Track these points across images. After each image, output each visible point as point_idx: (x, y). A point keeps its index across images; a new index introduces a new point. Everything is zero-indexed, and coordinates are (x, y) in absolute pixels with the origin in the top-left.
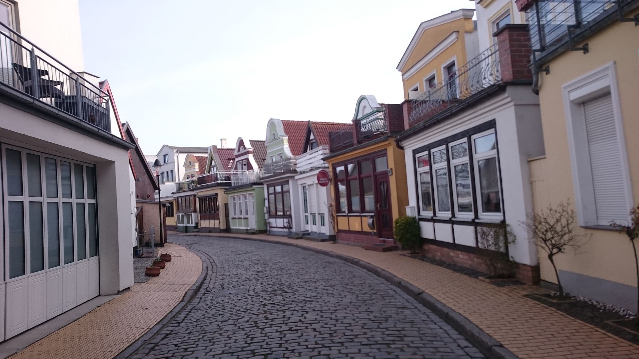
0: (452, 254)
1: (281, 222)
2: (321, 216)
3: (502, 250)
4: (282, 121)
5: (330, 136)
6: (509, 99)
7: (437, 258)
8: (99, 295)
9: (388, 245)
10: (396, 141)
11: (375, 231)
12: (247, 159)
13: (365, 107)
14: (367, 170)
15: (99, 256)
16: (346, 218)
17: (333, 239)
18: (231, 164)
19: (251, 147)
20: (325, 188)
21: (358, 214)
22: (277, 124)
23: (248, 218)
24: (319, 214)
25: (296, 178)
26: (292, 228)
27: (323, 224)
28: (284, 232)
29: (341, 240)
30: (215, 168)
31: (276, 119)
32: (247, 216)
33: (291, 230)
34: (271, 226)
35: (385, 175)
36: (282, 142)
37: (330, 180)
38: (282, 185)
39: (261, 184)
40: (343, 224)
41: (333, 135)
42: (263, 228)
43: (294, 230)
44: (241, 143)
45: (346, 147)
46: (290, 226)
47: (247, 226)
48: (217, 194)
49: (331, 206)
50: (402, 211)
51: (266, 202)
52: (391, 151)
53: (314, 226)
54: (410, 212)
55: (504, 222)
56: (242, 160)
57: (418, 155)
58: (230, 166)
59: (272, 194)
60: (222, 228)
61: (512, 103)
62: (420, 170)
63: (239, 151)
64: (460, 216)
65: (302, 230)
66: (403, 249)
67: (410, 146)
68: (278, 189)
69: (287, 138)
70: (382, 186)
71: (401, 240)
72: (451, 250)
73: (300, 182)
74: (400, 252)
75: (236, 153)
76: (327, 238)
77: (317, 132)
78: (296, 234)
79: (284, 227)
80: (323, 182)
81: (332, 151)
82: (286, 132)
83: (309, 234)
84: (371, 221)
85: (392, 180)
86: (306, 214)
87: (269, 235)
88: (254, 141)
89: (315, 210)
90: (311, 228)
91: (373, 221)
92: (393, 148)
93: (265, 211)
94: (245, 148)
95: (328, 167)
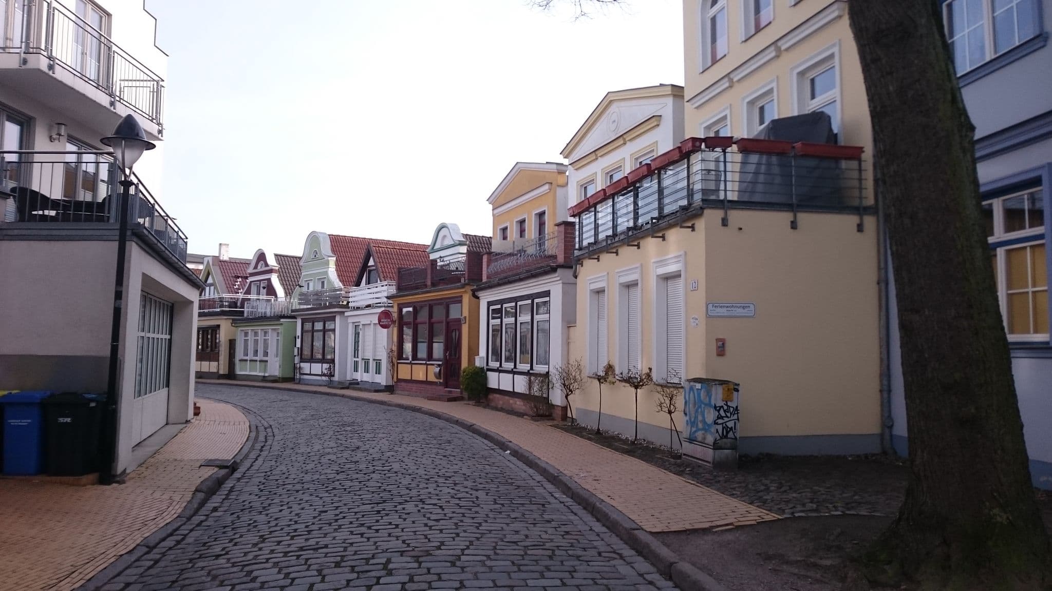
0: (511, 401)
1: (317, 368)
2: (376, 362)
3: (544, 396)
4: (329, 235)
5: (399, 272)
6: (559, 278)
7: (499, 406)
8: (167, 424)
9: (454, 395)
10: (472, 290)
11: (441, 381)
12: (269, 280)
13: (445, 237)
14: (439, 314)
15: (168, 387)
16: (409, 366)
17: (389, 389)
18: (239, 283)
19: (276, 265)
20: (385, 330)
21: (424, 362)
22: (321, 239)
23: (267, 361)
24: (374, 360)
25: (346, 314)
26: (334, 376)
27: (378, 371)
28: (323, 380)
29: (401, 390)
30: (212, 288)
31: (321, 233)
32: (265, 359)
33: (333, 379)
34: (302, 372)
35: (458, 322)
36: (327, 263)
37: (393, 322)
38: (324, 321)
39: (294, 317)
40: (404, 372)
41: (402, 271)
42: (290, 375)
43: (336, 378)
44: (261, 257)
45: (417, 288)
46: (331, 373)
47: (265, 371)
48: (218, 326)
49: (392, 351)
50: (471, 360)
51: (299, 342)
52: (466, 299)
53: (365, 374)
54: (479, 362)
55: (548, 373)
56: (260, 281)
57: (492, 308)
58: (237, 287)
59: (307, 331)
60: (221, 372)
61: (561, 282)
62: (492, 322)
63: (256, 267)
64: (520, 367)
65: (348, 378)
66: (469, 399)
67: (486, 297)
68: (319, 326)
69: (335, 259)
70: (454, 333)
71: (466, 389)
72: (510, 398)
73: (350, 320)
74: (465, 402)
75: (250, 270)
76: (383, 388)
77: (378, 258)
78: (339, 383)
79: (324, 375)
80: (384, 323)
81: (399, 288)
82: (333, 251)
83: (358, 384)
84: (437, 370)
85: (465, 329)
86: (356, 359)
87: (299, 383)
88: (280, 256)
89: (369, 355)
90: (360, 376)
91: (440, 370)
92: (469, 297)
93: (296, 353)
94: (267, 265)
95: (392, 307)
